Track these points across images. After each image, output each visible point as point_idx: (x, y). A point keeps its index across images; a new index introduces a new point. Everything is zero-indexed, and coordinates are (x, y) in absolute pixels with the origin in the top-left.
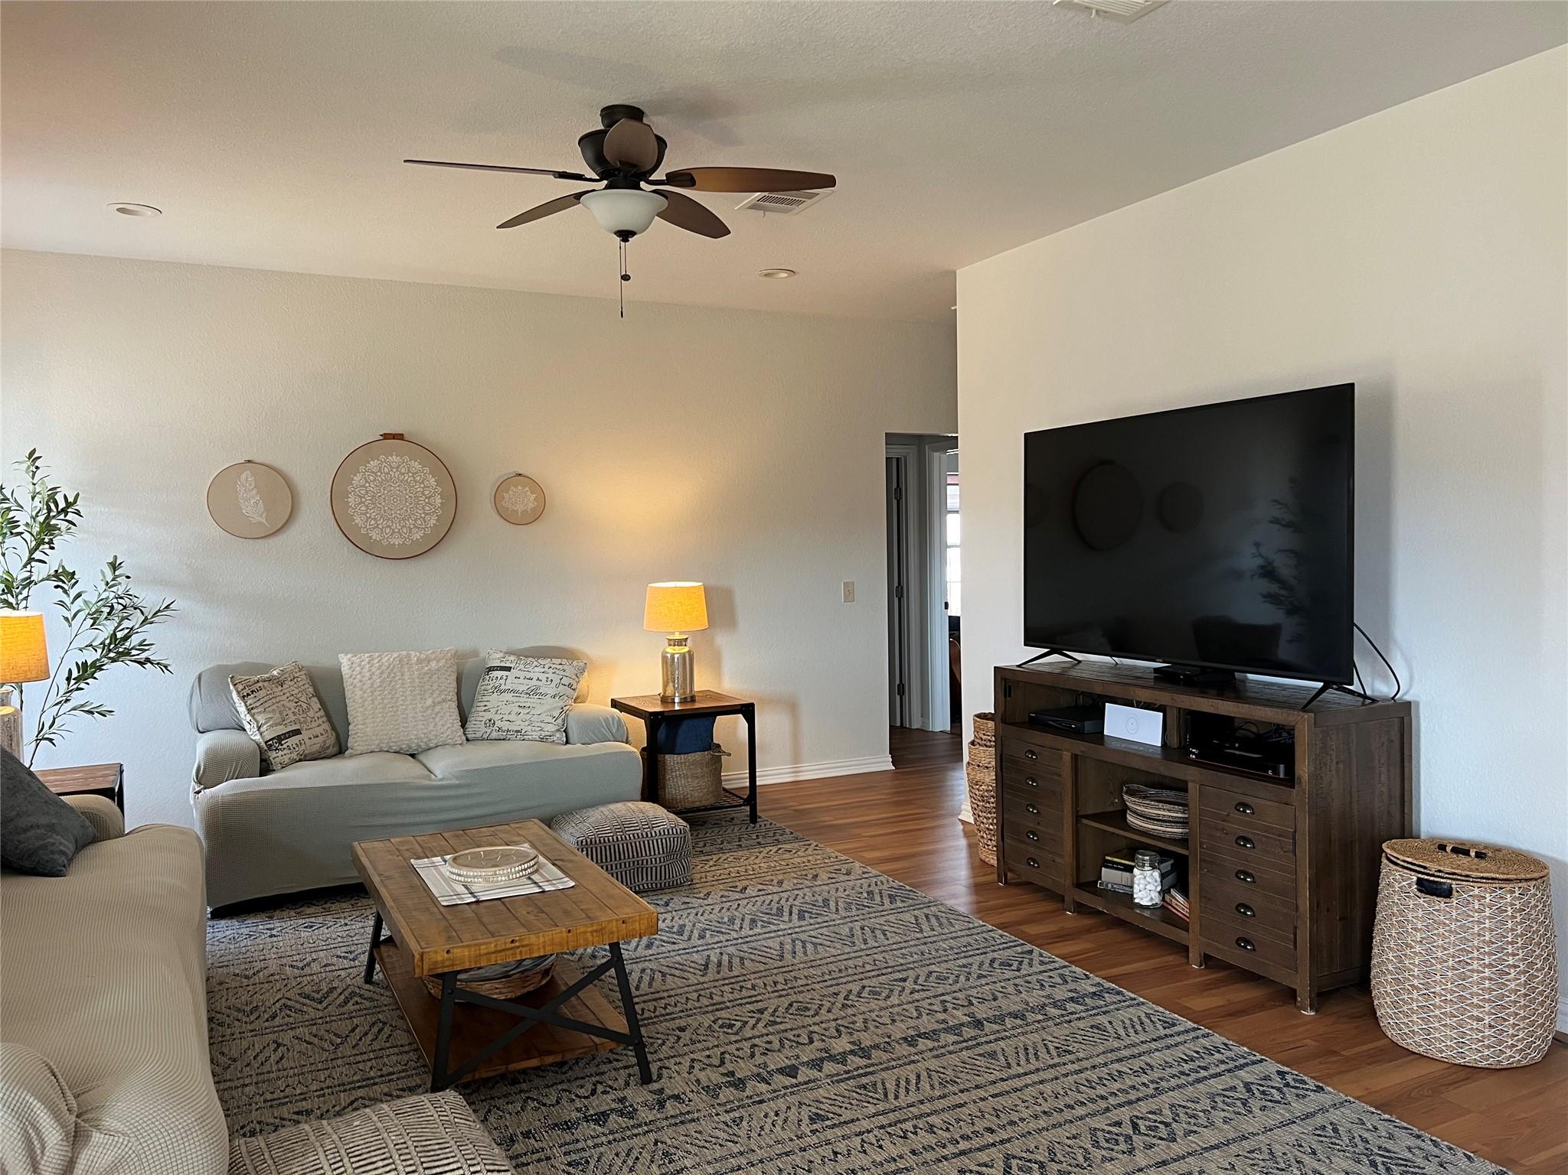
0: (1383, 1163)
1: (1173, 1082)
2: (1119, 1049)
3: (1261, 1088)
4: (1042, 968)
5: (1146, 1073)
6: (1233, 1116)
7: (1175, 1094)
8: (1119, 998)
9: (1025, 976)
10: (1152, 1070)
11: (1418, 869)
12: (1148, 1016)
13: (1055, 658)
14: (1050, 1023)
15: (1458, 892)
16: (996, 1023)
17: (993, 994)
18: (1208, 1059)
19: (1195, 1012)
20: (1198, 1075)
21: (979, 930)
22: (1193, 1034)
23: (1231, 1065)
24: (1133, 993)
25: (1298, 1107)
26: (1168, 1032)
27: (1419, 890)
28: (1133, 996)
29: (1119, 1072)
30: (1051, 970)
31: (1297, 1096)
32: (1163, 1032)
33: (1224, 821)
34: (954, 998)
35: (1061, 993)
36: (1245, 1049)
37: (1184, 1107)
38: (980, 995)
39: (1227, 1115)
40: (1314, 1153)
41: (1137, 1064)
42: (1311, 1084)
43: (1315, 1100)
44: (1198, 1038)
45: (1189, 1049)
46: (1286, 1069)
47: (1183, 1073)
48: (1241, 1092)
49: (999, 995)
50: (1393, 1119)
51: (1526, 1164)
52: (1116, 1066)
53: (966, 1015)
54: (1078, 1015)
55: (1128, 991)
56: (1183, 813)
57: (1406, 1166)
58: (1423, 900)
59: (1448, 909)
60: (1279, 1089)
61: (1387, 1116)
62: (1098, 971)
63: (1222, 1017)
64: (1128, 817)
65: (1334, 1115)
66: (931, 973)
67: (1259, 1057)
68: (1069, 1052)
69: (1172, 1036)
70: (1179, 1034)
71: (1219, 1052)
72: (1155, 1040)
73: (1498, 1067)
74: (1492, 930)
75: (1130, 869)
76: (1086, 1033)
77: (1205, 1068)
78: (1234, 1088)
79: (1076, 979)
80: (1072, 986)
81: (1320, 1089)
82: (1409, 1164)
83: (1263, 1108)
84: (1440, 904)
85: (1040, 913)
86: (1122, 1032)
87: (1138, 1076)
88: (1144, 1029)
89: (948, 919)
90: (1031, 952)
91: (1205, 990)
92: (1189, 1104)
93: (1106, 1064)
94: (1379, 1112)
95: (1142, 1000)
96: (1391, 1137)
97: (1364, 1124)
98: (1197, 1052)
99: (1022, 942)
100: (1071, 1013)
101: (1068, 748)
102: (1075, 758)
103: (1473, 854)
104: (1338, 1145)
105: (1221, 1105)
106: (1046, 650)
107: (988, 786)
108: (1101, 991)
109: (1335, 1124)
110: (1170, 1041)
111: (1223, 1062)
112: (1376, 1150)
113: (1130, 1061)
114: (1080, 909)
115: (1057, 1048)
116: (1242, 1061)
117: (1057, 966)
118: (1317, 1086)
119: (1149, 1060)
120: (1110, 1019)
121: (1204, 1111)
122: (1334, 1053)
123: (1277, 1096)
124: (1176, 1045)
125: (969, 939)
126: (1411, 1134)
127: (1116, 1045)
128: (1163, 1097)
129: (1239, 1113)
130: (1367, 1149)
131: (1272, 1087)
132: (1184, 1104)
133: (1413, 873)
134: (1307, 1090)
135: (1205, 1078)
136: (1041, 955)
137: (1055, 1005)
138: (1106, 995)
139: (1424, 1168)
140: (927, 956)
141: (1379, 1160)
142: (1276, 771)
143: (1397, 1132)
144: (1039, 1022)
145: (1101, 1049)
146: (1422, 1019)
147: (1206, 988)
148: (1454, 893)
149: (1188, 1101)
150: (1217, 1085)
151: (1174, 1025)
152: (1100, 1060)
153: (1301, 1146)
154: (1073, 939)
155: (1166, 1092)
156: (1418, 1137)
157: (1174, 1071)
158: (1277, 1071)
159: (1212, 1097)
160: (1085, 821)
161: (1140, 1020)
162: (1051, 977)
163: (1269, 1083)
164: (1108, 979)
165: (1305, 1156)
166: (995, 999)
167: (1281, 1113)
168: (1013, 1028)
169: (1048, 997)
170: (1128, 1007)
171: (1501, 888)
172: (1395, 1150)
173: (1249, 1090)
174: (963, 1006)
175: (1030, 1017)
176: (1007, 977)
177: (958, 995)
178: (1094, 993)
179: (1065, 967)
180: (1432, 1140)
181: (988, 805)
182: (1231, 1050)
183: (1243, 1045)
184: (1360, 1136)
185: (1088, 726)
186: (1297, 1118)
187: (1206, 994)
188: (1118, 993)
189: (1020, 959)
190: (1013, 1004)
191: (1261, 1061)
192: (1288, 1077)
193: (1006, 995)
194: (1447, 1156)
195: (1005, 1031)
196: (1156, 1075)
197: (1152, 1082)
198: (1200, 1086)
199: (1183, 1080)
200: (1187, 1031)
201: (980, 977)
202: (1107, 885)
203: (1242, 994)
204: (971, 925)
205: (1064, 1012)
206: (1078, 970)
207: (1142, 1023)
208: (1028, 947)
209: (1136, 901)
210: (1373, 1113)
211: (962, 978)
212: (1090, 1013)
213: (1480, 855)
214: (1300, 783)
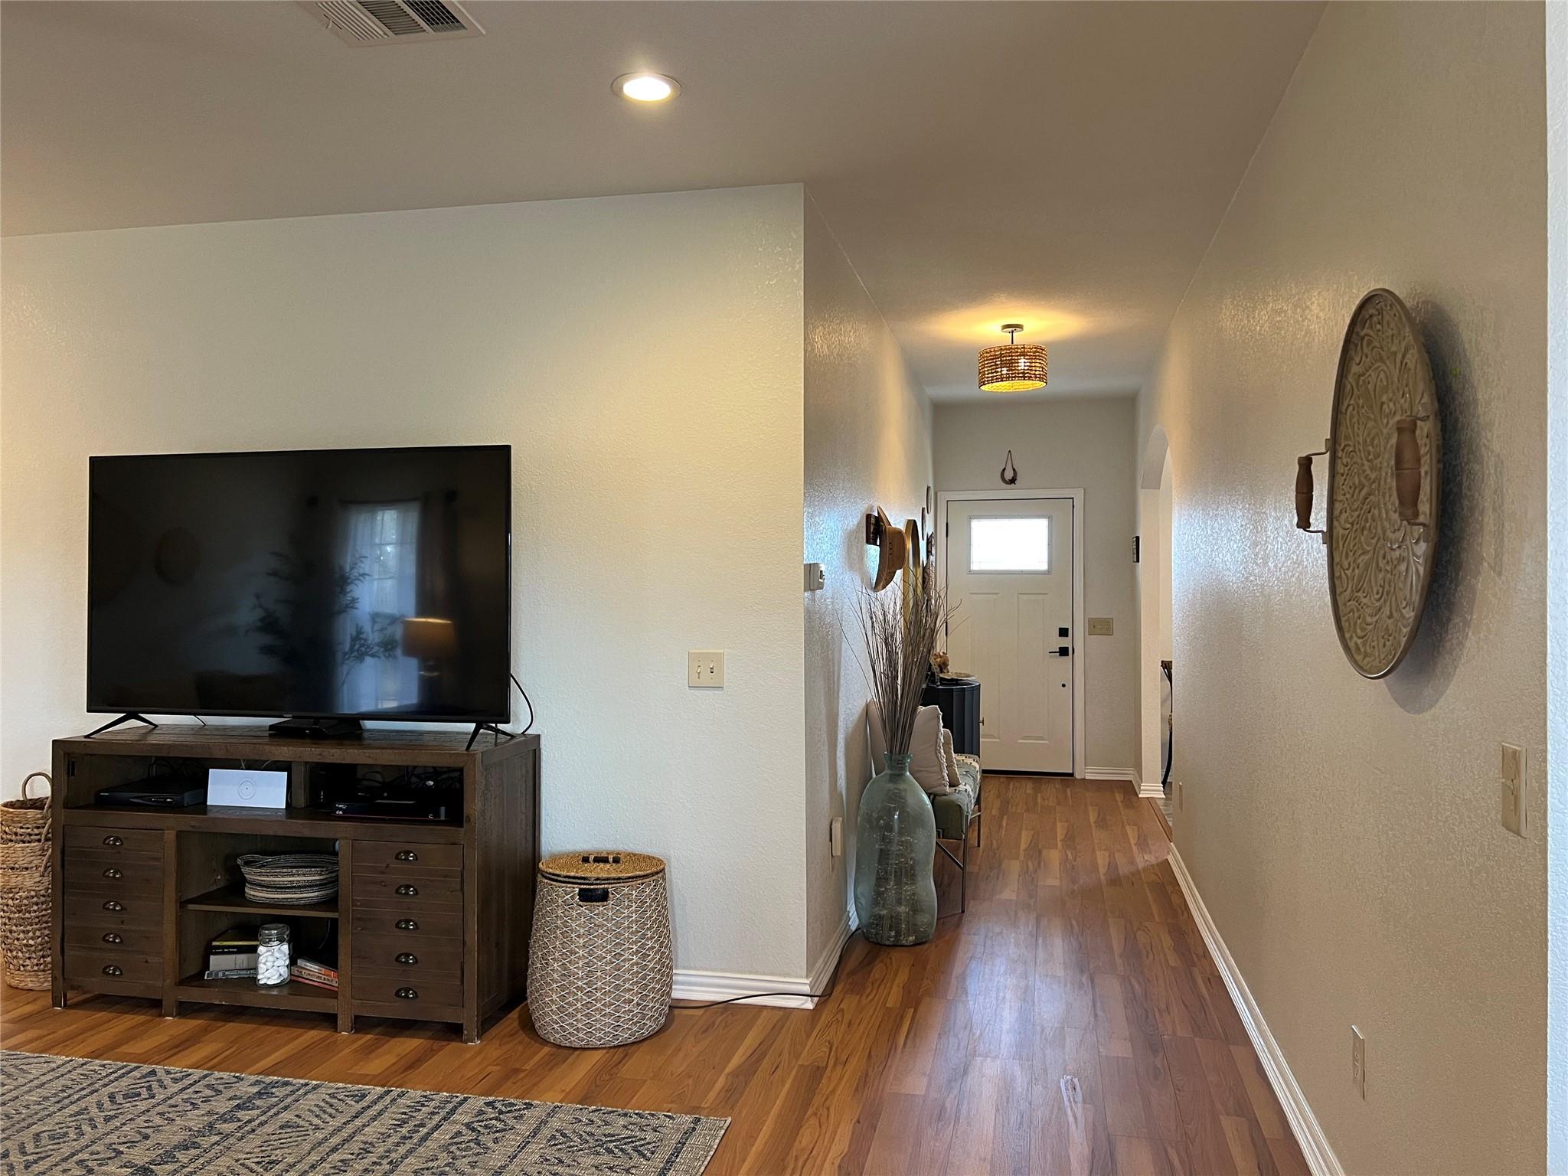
0: (616, 1147)
1: (402, 1150)
2: (326, 1139)
3: (483, 1124)
4: (180, 1085)
5: (369, 1152)
6: (475, 1159)
7: (410, 1160)
8: (290, 1088)
9: (165, 1100)
10: (374, 1146)
11: (579, 881)
12: (332, 1096)
13: (133, 723)
14: (231, 1140)
15: (613, 894)
16: (166, 1163)
17: (140, 1133)
18: (419, 1116)
19: (375, 1076)
20: (420, 1134)
21: (69, 1067)
22: (388, 1099)
23: (443, 1113)
24: (301, 1078)
25: (524, 1128)
26: (364, 1104)
27: (581, 900)
28: (302, 1081)
29: (342, 1161)
30: (191, 1085)
31: (515, 1118)
32: (359, 1107)
33: (382, 873)
34: (92, 1154)
35: (222, 1105)
36: (445, 1094)
37: (427, 1169)
38: (123, 1140)
39: (470, 1159)
40: (561, 1161)
41: (355, 1146)
42: (519, 1103)
43: (532, 1117)
44: (395, 1100)
45: (393, 1113)
46: (491, 1099)
47: (404, 1138)
48: (468, 1135)
49: (149, 1131)
50: (599, 1108)
51: (706, 1106)
52: (336, 1156)
53: (121, 1167)
54: (257, 1122)
55: (295, 1078)
56: (320, 874)
57: (632, 1142)
58: (585, 908)
59: (605, 911)
60: (496, 1119)
61: (593, 1107)
62: (248, 1068)
63: (403, 1072)
64: (246, 890)
65: (555, 1123)
66: (38, 1135)
67: (461, 1097)
68: (277, 1162)
69: (369, 1107)
70: (375, 1102)
71: (423, 1105)
72: (357, 1117)
73: (642, 1038)
74: (637, 921)
75: (253, 950)
76: (280, 1136)
77: (422, 1125)
78: (459, 1133)
79: (228, 1085)
80: (230, 1093)
81: (529, 1106)
82: (634, 1139)
83: (496, 1141)
84: (599, 908)
85: (133, 1028)
86: (316, 1121)
87: (363, 1158)
88: (337, 1110)
89: (16, 1067)
90: (153, 1073)
91: (370, 1053)
92: (430, 1164)
93: (323, 1160)
94: (586, 1106)
95: (314, 1082)
96: (607, 1124)
97: (580, 1121)
98: (405, 1113)
99: (136, 1065)
100: (250, 1121)
101: (171, 825)
102: (180, 835)
103: (611, 860)
104: (574, 1146)
105: (458, 1153)
106: (123, 715)
107: (29, 891)
108: (265, 1088)
109: (560, 1130)
110: (372, 1112)
111: (433, 1113)
112: (604, 1139)
113: (345, 1147)
114: (185, 1010)
115: (258, 1163)
116: (450, 1106)
117: (196, 1078)
118: (526, 1104)
119: (363, 1138)
120: (297, 1113)
121: (447, 1165)
122: (517, 1071)
123: (500, 1126)
124: (380, 1114)
125: (62, 1081)
126: (619, 1115)
127: (320, 1135)
128: (402, 1167)
129: (478, 1154)
130: (597, 1141)
131: (491, 1119)
132: (425, 1166)
133: (576, 886)
134: (519, 1110)
135: (428, 1134)
136: (168, 1073)
137: (223, 1119)
138: (274, 1090)
139: (646, 1138)
140: (17, 1118)
141: (611, 1145)
142: (437, 814)
143: (608, 1117)
144: (217, 1143)
145: (307, 1147)
146: (585, 1015)
147: (368, 1051)
148: (610, 896)
149: (427, 1162)
150: (443, 1136)
151: (364, 1096)
152: (314, 1157)
153: (547, 1160)
154: (194, 1045)
155: (402, 1162)
156: (625, 1115)
157: (395, 1139)
158: (485, 1103)
159: (445, 1148)
160: (191, 907)
161: (327, 1103)
162: (197, 1092)
163: (485, 1117)
164: (266, 1072)
165: (556, 1168)
166: (146, 1137)
167: (512, 1140)
168: (191, 1161)
169: (209, 1113)
170: (306, 1094)
171: (642, 884)
172: (616, 1132)
173: (473, 1130)
174: (110, 1158)
175: (205, 1142)
176: (144, 1108)
177: (94, 1148)
178: (259, 1093)
179: (205, 1076)
180: (636, 1114)
181: (27, 915)
182: (433, 1100)
183: (440, 1091)
184: (585, 1132)
185: (187, 798)
186: (528, 1138)
187: (373, 1055)
188: (286, 1084)
189: (146, 1085)
190: (171, 1136)
191: (466, 1099)
192: (497, 1105)
193: (157, 1129)
194: (654, 1122)
195: (184, 1167)
196: (381, 1150)
197: (382, 1158)
198: (428, 1143)
199: (408, 1146)
200: (381, 1097)
201: (108, 1119)
202: (217, 974)
203: (408, 1045)
204: (54, 1065)
205: (240, 1124)
206: (225, 1075)
207: (331, 1106)
208: (146, 1068)
209: (261, 982)
210: (581, 1109)
211: (86, 1128)
212: (270, 1114)
213: (616, 860)
214: (469, 821)
